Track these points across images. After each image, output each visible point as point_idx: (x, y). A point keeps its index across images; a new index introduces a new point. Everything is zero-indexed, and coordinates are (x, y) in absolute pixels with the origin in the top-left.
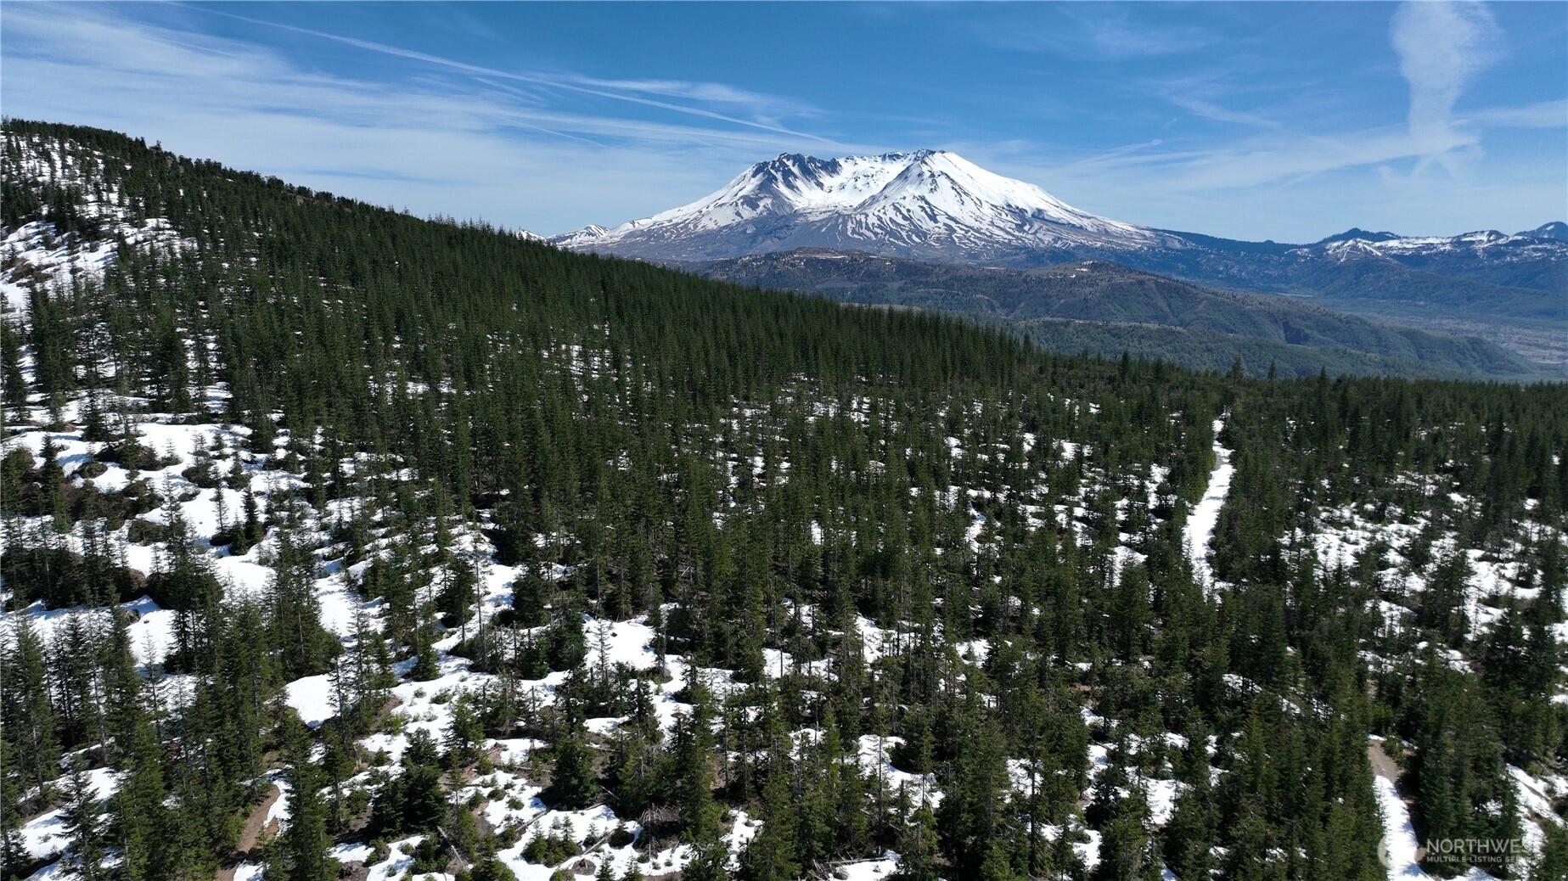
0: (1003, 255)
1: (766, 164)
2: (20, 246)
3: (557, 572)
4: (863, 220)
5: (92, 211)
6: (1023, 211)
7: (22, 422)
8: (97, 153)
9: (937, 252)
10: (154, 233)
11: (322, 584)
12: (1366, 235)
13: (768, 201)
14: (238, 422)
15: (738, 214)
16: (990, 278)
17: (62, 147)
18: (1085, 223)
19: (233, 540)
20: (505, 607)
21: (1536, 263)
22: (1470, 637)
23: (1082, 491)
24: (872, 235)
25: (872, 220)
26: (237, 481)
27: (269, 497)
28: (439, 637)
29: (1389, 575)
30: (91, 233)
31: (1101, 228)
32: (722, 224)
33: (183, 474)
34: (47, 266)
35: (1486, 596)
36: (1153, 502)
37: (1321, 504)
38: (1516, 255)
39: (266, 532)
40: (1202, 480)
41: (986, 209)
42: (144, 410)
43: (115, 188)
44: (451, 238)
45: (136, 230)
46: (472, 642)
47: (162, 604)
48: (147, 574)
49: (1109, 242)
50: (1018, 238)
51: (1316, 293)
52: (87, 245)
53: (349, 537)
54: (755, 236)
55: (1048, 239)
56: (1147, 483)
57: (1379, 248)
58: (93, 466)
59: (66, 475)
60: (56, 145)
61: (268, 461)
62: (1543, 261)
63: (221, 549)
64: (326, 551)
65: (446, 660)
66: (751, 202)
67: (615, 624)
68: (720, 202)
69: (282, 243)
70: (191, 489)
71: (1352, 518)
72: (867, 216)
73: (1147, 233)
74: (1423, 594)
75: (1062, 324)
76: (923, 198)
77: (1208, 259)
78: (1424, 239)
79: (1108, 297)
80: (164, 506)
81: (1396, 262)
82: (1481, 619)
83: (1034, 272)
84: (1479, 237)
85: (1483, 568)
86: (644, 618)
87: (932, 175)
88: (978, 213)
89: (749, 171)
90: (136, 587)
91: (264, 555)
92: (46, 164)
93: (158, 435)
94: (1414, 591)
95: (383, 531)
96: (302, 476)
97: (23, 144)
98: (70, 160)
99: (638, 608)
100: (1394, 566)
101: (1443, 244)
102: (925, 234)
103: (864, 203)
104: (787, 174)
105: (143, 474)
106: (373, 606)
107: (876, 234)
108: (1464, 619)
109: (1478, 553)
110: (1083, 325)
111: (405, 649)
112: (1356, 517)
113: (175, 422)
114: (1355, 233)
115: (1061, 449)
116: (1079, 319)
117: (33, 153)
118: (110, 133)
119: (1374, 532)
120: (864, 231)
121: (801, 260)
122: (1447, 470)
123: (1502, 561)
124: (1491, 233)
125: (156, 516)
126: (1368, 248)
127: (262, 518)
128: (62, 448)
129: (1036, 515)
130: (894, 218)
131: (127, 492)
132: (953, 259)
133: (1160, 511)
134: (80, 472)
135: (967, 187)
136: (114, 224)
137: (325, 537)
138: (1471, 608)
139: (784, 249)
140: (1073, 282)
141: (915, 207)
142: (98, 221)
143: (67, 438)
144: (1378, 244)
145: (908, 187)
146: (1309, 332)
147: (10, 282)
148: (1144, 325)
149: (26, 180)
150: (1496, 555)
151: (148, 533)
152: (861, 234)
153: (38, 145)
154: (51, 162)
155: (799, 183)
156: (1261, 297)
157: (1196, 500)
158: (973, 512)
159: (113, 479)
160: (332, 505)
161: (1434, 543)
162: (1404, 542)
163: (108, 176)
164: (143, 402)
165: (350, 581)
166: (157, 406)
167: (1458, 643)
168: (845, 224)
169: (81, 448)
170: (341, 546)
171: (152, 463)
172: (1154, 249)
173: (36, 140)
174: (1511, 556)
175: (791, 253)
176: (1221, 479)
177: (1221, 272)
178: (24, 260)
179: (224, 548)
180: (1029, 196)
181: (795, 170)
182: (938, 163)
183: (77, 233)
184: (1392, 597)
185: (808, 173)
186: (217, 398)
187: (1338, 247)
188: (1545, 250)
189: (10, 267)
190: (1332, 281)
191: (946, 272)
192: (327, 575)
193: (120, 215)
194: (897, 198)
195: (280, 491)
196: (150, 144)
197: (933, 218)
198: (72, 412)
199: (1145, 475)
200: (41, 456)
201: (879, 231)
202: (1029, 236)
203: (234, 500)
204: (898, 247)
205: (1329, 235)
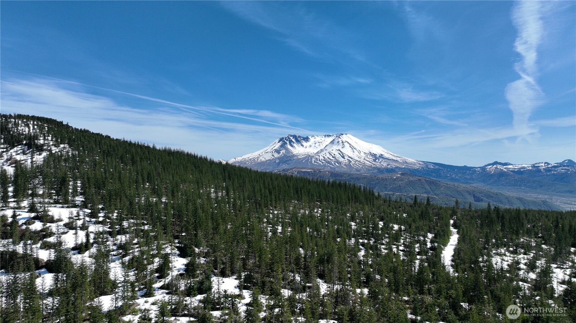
0: (369, 170)
1: (283, 138)
2: (14, 154)
3: (202, 260)
4: (318, 158)
5: (42, 142)
6: (375, 155)
7: (6, 207)
8: (45, 125)
9: (345, 169)
10: (63, 149)
11: (112, 265)
12: (500, 164)
13: (284, 151)
14: (86, 208)
15: (273, 155)
16: (365, 178)
17: (33, 123)
18: (398, 159)
19: (80, 249)
20: (181, 272)
21: (562, 174)
22: (556, 295)
23: (402, 241)
24: (321, 163)
25: (321, 158)
26: (84, 227)
27: (95, 234)
28: (156, 282)
29: (521, 272)
30: (40, 149)
31: (404, 161)
32: (267, 159)
33: (63, 225)
34: (23, 160)
35: (560, 281)
36: (429, 245)
37: (493, 248)
38: (556, 171)
39: (92, 246)
40: (447, 238)
41: (362, 154)
42: (52, 203)
43: (51, 136)
44: (169, 153)
45: (56, 148)
46: (168, 284)
47: (50, 271)
48: (46, 260)
49: (407, 166)
50: (374, 164)
51: (484, 184)
52: (38, 153)
53: (124, 248)
54: (279, 164)
55: (385, 164)
56: (426, 239)
57: (505, 168)
58: (30, 221)
59: (19, 224)
60: (32, 122)
61: (96, 221)
62: (566, 173)
63: (75, 252)
64: (114, 253)
65: (158, 291)
66: (278, 151)
67: (224, 279)
68: (267, 151)
69: (108, 151)
70: (66, 230)
71: (505, 253)
72: (319, 156)
73: (421, 163)
74: (535, 280)
75: (391, 194)
76: (339, 150)
77: (444, 172)
78: (521, 165)
79: (408, 185)
80: (55, 236)
81: (512, 173)
82: (559, 289)
83: (380, 176)
84: (541, 165)
85: (558, 271)
86: (235, 277)
87: (343, 142)
88: (359, 155)
89: (277, 141)
90: (40, 265)
91: (91, 254)
92: (27, 128)
93: (55, 211)
94: (532, 279)
95: (137, 246)
96: (108, 227)
97: (20, 122)
98: (36, 127)
99: (233, 273)
100: (523, 269)
101: (529, 167)
102: (340, 163)
103: (318, 152)
104: (291, 141)
105: (48, 225)
106: (131, 272)
107: (323, 163)
108: (552, 288)
109: (555, 266)
110: (399, 195)
111: (142, 287)
112: (507, 252)
113: (63, 207)
114: (496, 163)
115: (393, 227)
116: (398, 193)
117: (23, 125)
118: (51, 119)
119: (514, 257)
120: (318, 162)
121: (296, 172)
122: (539, 237)
123: (565, 269)
124: (545, 163)
125: (52, 240)
126: (501, 168)
127: (91, 241)
128: (19, 215)
129: (385, 249)
130: (329, 157)
131: (41, 231)
132: (351, 171)
133: (432, 248)
134: (25, 224)
135: (355, 146)
136: (49, 146)
137: (115, 248)
138: (555, 285)
139: (289, 168)
140: (395, 180)
141: (337, 153)
142: (43, 145)
143: (21, 211)
144: (505, 167)
145: (334, 146)
146: (483, 198)
147: (9, 166)
148: (422, 195)
149: (20, 133)
150: (562, 266)
151: (48, 246)
152: (317, 163)
153: (25, 122)
154: (29, 128)
155: (295, 145)
156: (464, 185)
157: (445, 245)
158: (361, 247)
159: (37, 226)
160: (119, 237)
161: (537, 262)
162: (526, 261)
163: (48, 132)
164: (52, 201)
165: (123, 264)
166: (56, 202)
167: (552, 297)
168: (311, 159)
169: (26, 215)
170: (121, 251)
171: (52, 220)
172: (423, 168)
173: (25, 120)
174: (568, 267)
175: (292, 169)
176: (454, 239)
177: (449, 177)
178: (15, 158)
179: (77, 251)
180: (377, 150)
181: (294, 140)
182: (344, 138)
183: (35, 149)
184: (524, 280)
185: (298, 141)
186: (79, 201)
187: (490, 168)
188: (566, 169)
189: (9, 161)
190: (489, 180)
191: (349, 176)
192: (114, 261)
193: (51, 143)
194: (330, 150)
195: (99, 231)
196: (64, 123)
197: (343, 157)
198: (25, 203)
199: (425, 236)
200: (11, 217)
201: (324, 162)
202: (378, 164)
203: (82, 235)
204: (331, 168)
205: (486, 164)
